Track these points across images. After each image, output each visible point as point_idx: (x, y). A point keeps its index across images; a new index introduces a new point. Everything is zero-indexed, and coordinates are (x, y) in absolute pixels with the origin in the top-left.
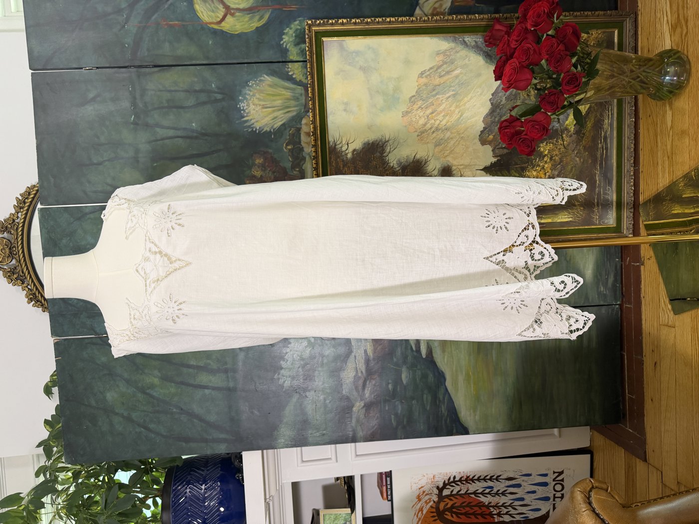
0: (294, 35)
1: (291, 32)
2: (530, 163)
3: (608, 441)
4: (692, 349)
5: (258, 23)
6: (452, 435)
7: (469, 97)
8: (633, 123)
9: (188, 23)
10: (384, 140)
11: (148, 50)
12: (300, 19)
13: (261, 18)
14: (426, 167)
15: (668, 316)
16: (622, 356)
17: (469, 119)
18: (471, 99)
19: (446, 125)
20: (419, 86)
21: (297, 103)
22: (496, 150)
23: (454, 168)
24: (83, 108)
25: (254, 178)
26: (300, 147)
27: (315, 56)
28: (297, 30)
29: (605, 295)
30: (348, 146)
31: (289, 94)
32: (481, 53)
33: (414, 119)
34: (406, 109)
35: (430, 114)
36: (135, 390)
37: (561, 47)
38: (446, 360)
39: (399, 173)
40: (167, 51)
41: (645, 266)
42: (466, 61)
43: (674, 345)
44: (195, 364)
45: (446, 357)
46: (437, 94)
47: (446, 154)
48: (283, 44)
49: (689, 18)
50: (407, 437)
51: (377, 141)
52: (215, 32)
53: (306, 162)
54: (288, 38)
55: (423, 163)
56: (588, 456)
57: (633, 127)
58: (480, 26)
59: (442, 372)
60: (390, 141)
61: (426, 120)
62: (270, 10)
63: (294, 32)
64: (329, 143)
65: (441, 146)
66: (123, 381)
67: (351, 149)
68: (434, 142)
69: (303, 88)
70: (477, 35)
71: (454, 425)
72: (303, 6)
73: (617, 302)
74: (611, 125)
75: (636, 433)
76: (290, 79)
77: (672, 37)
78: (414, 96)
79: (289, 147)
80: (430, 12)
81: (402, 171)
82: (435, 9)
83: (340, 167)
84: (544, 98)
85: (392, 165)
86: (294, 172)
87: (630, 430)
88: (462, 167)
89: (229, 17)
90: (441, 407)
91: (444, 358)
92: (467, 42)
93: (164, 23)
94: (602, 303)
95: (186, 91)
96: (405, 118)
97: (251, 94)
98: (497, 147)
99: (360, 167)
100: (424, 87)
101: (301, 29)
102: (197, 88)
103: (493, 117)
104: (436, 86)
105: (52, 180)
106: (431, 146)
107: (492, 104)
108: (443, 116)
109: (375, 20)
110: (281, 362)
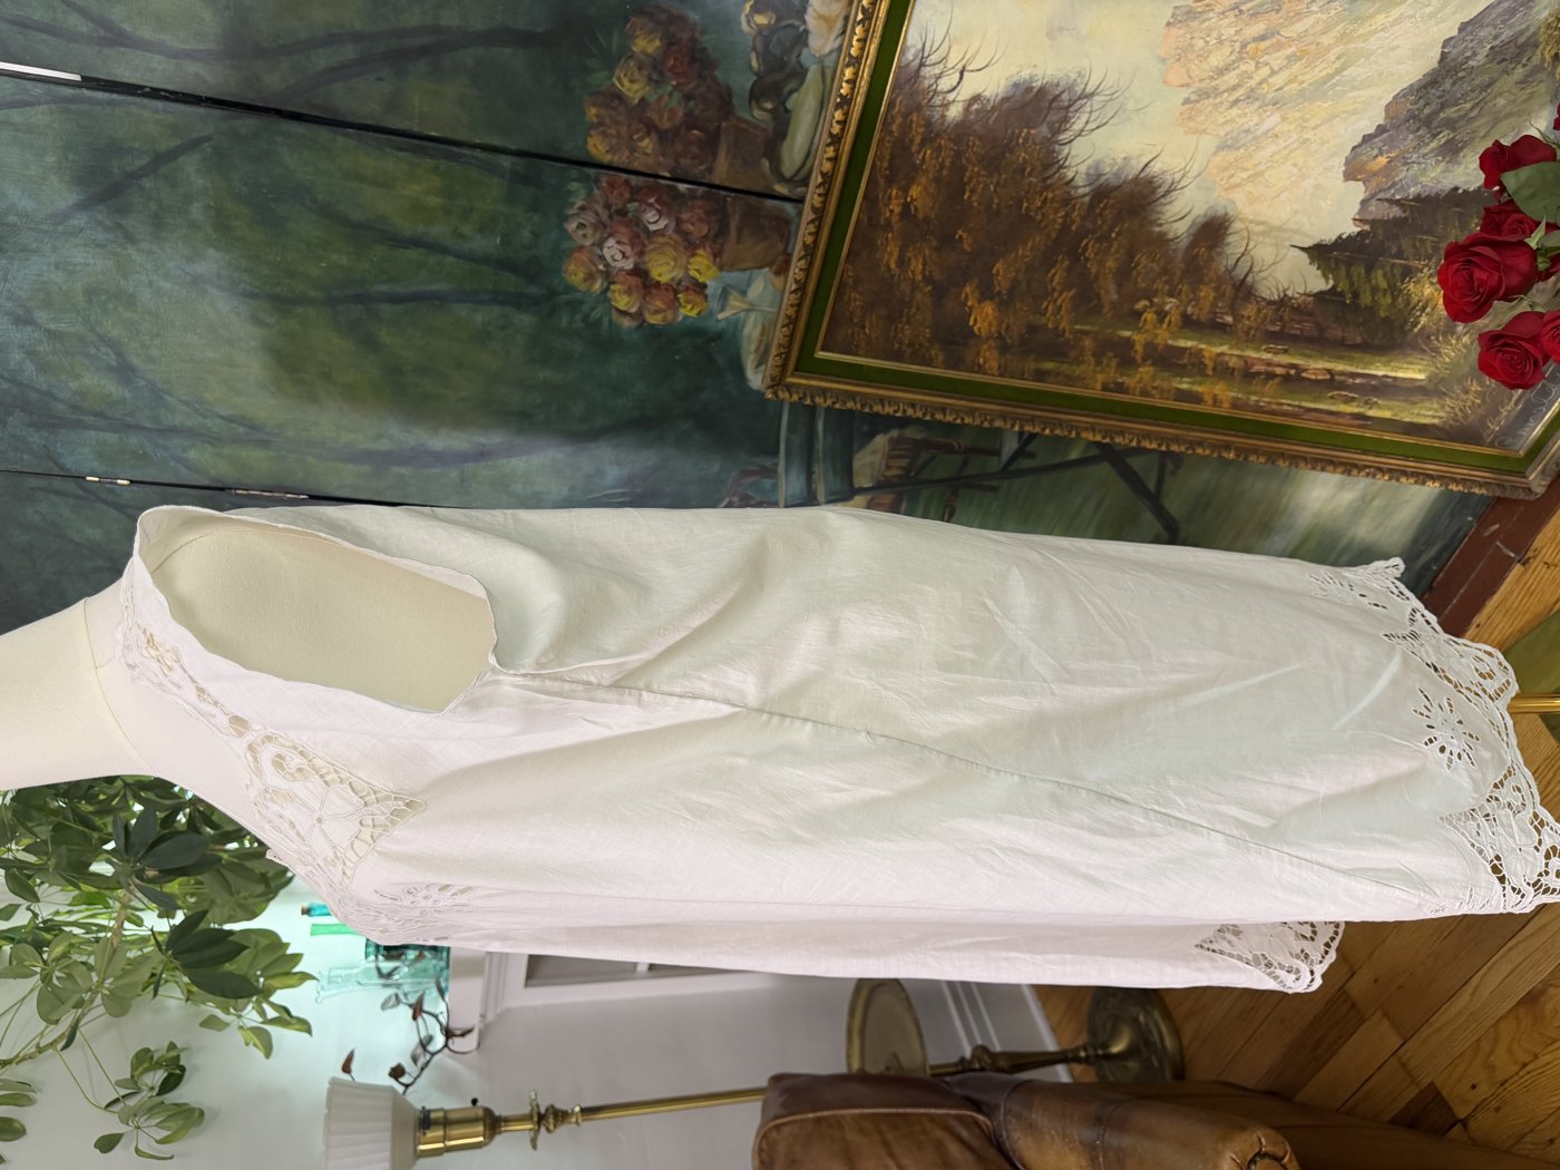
2: (1434, 260)
7: (1395, 13)
10: (1079, 90)
14: (1165, 204)
17: (1354, 88)
18: (1393, 24)
19: (1281, 88)
22: (1373, 202)
23: (1237, 226)
25: (616, 103)
26: (798, 28)
30: (961, 78)
33: (1201, 43)
35: (1254, 40)
39: (1083, 204)
41: (1525, 571)
47: (1235, 180)
51: (1057, 85)
53: (805, 86)
55: (1161, 191)
60: (1096, 98)
61: (1233, 58)
64: (903, 52)
65: (1238, 153)
67: (965, 92)
68: (1222, 134)
79: (761, 20)
81: (1091, 200)
83: (912, 141)
85: (1070, 174)
86: (757, 113)
88: (1261, 228)
96: (1174, 31)
98: (1381, 196)
99: (973, 158)
103: (1422, 102)
106: (1208, 143)
107: (1444, 56)
108: (1288, 57)
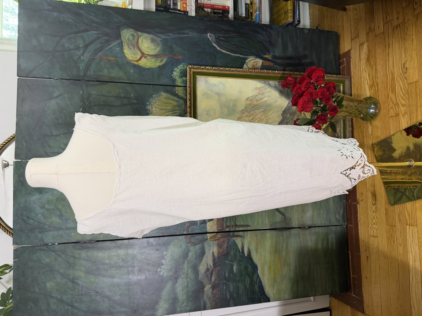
0: (179, 72)
1: (178, 70)
3: (340, 303)
4: (388, 249)
5: (160, 63)
6: (261, 303)
8: (351, 131)
9: (119, 59)
11: (94, 72)
12: (183, 64)
13: (162, 61)
15: (374, 231)
16: (348, 253)
18: (272, 113)
20: (246, 105)
21: (179, 109)
24: (49, 102)
27: (192, 84)
28: (181, 69)
29: (339, 220)
31: (176, 103)
32: (278, 90)
34: (239, 116)
35: (251, 120)
36: (67, 280)
37: (328, 93)
38: (258, 257)
40: (105, 73)
41: (359, 204)
42: (270, 94)
43: (378, 247)
44: (108, 262)
45: (258, 255)
46: (255, 110)
48: (173, 76)
49: (379, 83)
50: (236, 305)
52: (135, 66)
54: (176, 73)
56: (329, 312)
57: (351, 132)
58: (277, 77)
59: (256, 265)
62: (167, 57)
63: (180, 71)
66: (60, 275)
69: (183, 101)
70: (276, 81)
71: (262, 296)
72: (185, 57)
73: (345, 224)
74: (340, 131)
75: (357, 297)
76: (176, 95)
77: (370, 90)
78: (243, 110)
80: (251, 67)
82: (254, 66)
84: (319, 117)
87: (354, 295)
89: (143, 58)
90: (255, 286)
91: (257, 256)
92: (271, 84)
93: (105, 58)
94: (338, 224)
95: (115, 97)
97: (154, 101)
100: (249, 106)
101: (183, 69)
102: (122, 95)
104: (255, 105)
105: (25, 144)
109: (225, 69)
110: (162, 261)
